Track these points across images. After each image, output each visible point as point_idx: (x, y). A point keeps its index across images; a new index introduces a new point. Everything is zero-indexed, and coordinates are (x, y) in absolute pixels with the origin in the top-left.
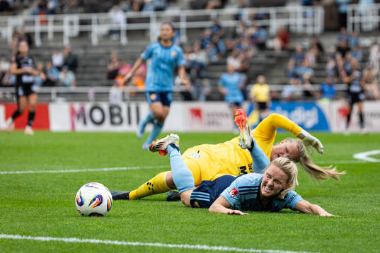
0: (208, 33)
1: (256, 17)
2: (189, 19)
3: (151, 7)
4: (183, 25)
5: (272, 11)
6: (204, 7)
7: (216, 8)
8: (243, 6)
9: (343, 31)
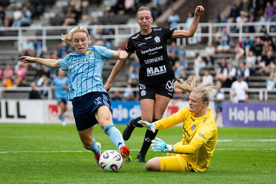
0: (64, 44)
1: (103, 33)
2: (49, 33)
3: (19, 23)
4: (44, 37)
5: (116, 27)
6: (62, 23)
7: (71, 24)
8: (93, 24)
9: (173, 44)
